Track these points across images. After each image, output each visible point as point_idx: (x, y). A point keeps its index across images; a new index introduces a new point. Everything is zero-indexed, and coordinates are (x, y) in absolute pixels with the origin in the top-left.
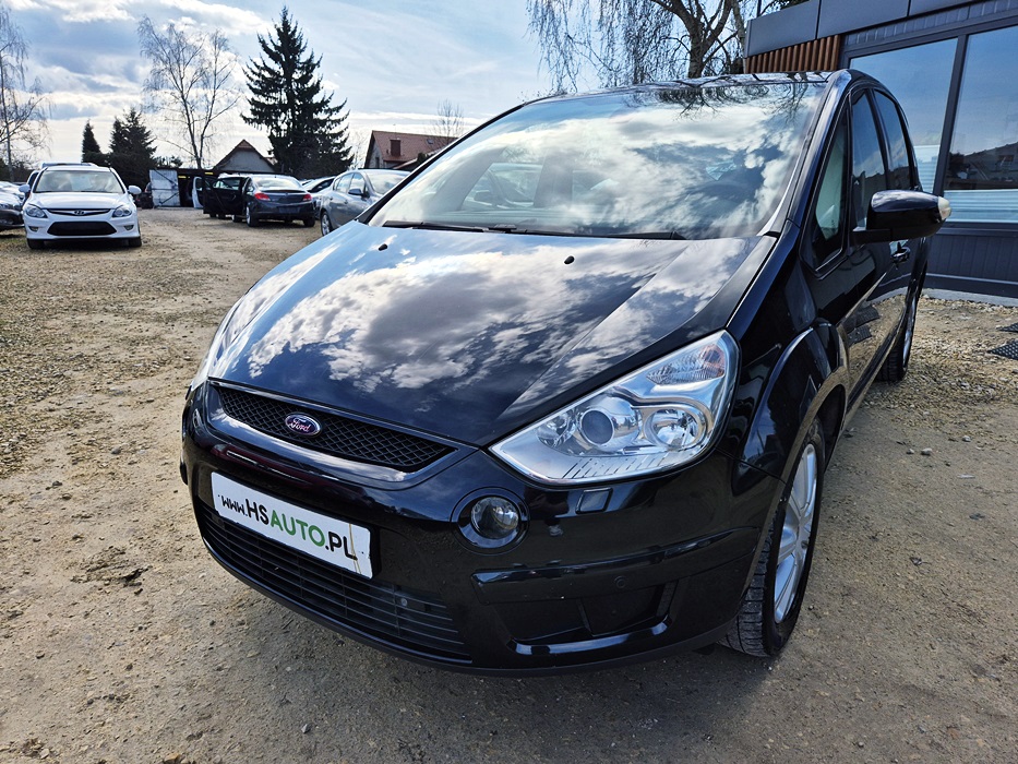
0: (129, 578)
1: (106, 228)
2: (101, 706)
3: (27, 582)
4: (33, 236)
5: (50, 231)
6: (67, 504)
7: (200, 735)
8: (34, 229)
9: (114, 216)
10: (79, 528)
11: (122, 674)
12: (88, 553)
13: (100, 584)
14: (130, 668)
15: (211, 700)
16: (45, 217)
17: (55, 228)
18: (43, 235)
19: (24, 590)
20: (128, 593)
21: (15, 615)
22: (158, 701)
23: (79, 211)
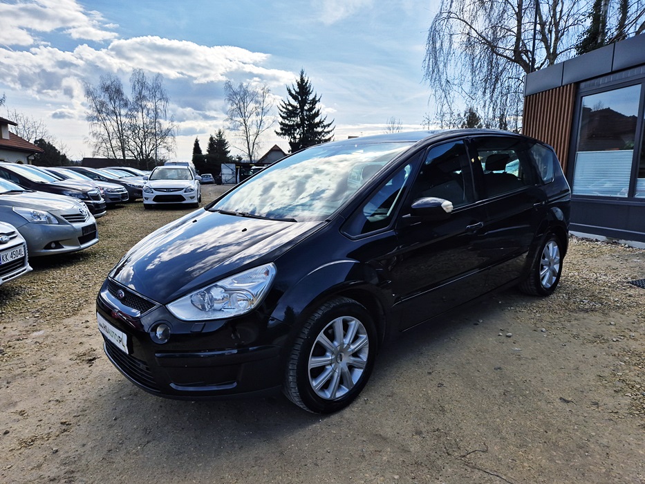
0: (90, 360)
1: (181, 198)
2: (52, 402)
3: (53, 359)
4: (146, 202)
5: (154, 200)
6: (86, 330)
7: (78, 416)
8: (147, 199)
9: (185, 192)
10: (84, 340)
11: (66, 393)
12: (81, 350)
13: (78, 361)
14: (70, 392)
15: (90, 405)
16: (152, 192)
17: (157, 198)
18: (150, 202)
19: (50, 361)
20: (86, 366)
21: (42, 370)
22: (72, 404)
23: (168, 190)
